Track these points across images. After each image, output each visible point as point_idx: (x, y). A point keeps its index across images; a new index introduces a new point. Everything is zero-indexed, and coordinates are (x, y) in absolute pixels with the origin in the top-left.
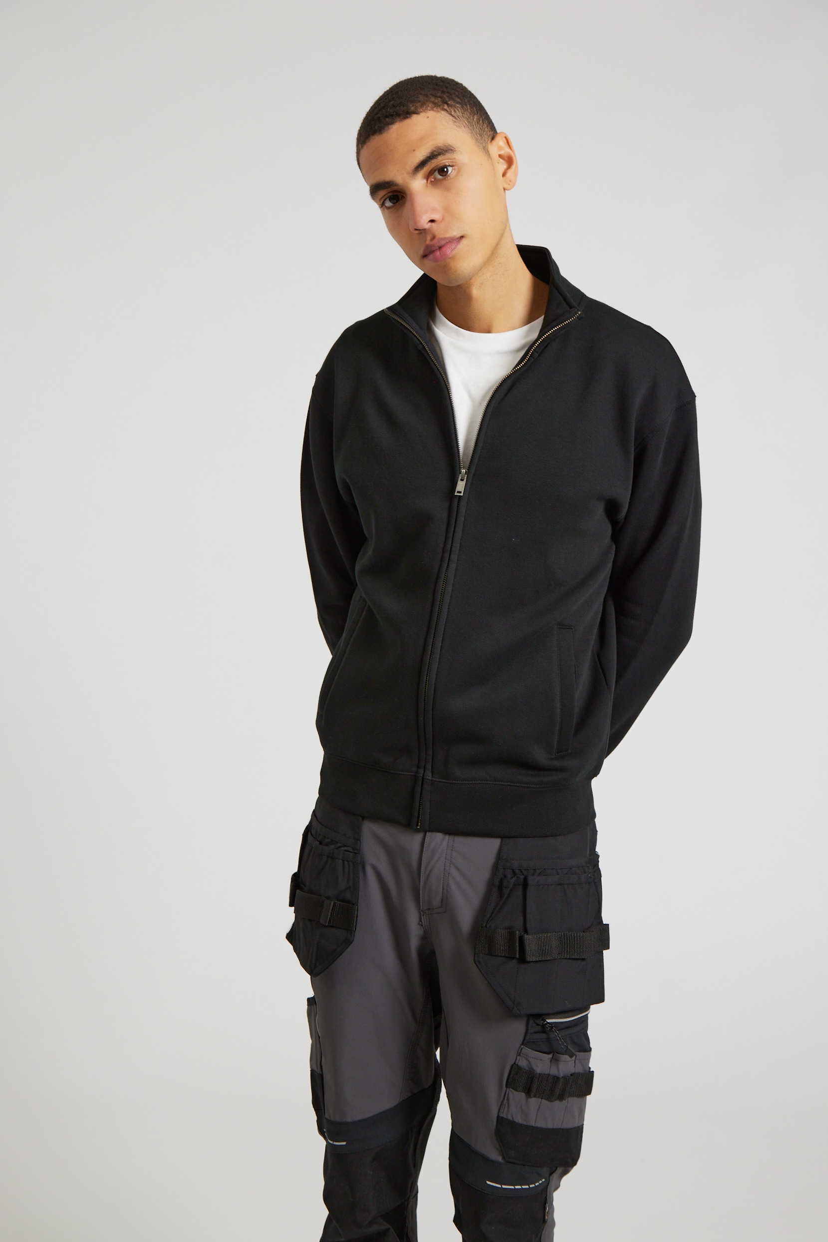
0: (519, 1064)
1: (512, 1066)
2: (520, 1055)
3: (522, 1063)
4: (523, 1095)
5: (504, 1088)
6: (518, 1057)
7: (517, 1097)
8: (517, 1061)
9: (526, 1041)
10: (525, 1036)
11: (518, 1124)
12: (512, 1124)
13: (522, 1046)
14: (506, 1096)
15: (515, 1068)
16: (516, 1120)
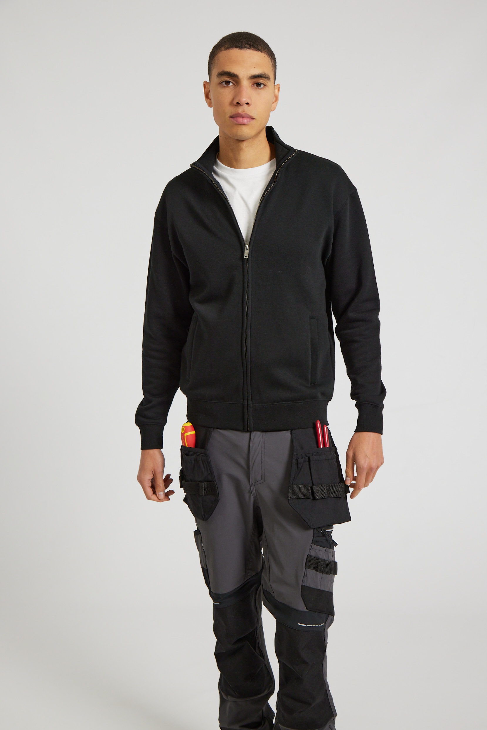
0: (311, 554)
1: (308, 555)
2: (311, 549)
3: (313, 554)
4: (314, 571)
5: (304, 569)
6: (310, 551)
7: (311, 572)
8: (310, 553)
9: (313, 541)
10: (313, 538)
11: (312, 588)
12: (309, 588)
13: (312, 544)
14: (305, 573)
15: (309, 557)
16: (311, 587)
